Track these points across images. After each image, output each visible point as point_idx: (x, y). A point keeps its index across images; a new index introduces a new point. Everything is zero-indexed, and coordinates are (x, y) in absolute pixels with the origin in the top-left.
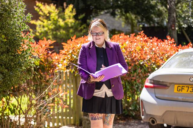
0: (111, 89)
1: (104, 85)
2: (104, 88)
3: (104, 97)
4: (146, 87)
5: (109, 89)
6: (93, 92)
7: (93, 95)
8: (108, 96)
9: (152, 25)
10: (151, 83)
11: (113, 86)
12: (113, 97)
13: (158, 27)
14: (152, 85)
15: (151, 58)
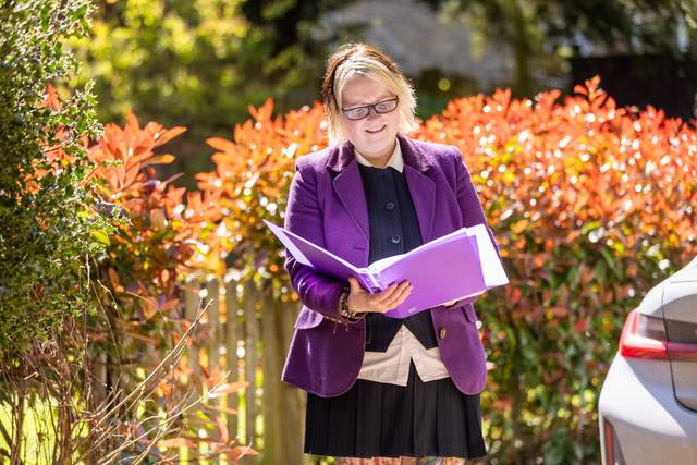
0: (435, 345)
1: (404, 331)
2: (406, 345)
3: (403, 382)
4: (630, 353)
5: (427, 346)
6: (358, 363)
7: (359, 377)
8: (425, 378)
9: (621, 48)
10: (651, 334)
11: (444, 333)
12: (448, 380)
13: (647, 57)
14: (657, 345)
15: (637, 213)
